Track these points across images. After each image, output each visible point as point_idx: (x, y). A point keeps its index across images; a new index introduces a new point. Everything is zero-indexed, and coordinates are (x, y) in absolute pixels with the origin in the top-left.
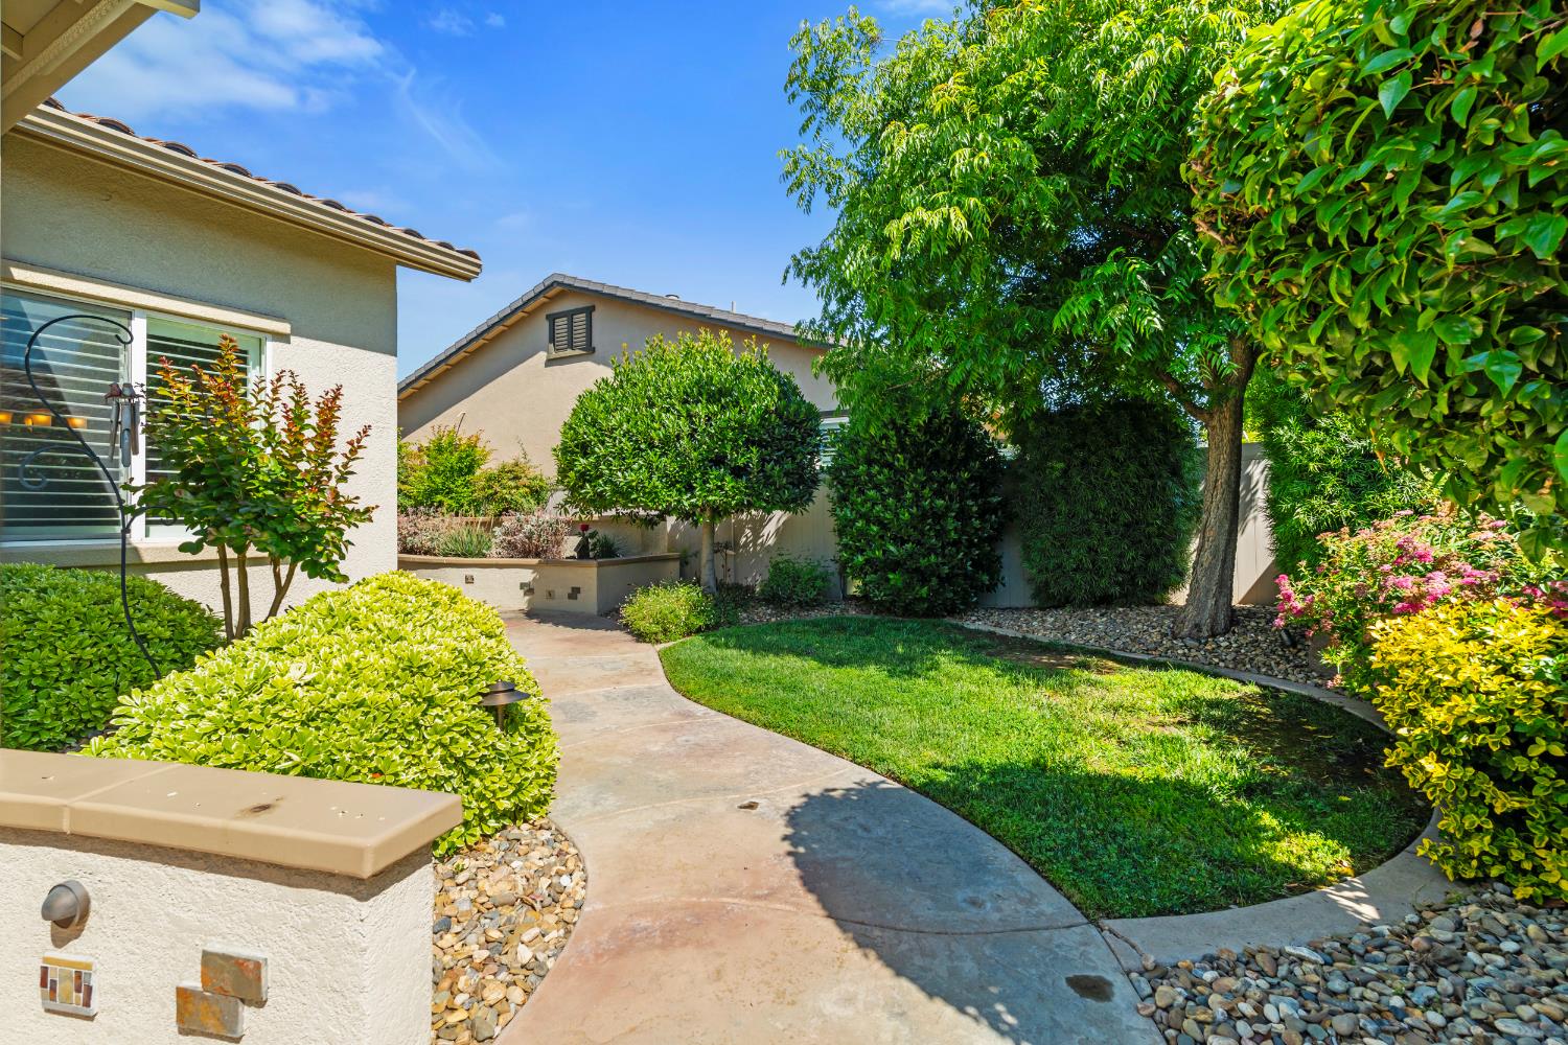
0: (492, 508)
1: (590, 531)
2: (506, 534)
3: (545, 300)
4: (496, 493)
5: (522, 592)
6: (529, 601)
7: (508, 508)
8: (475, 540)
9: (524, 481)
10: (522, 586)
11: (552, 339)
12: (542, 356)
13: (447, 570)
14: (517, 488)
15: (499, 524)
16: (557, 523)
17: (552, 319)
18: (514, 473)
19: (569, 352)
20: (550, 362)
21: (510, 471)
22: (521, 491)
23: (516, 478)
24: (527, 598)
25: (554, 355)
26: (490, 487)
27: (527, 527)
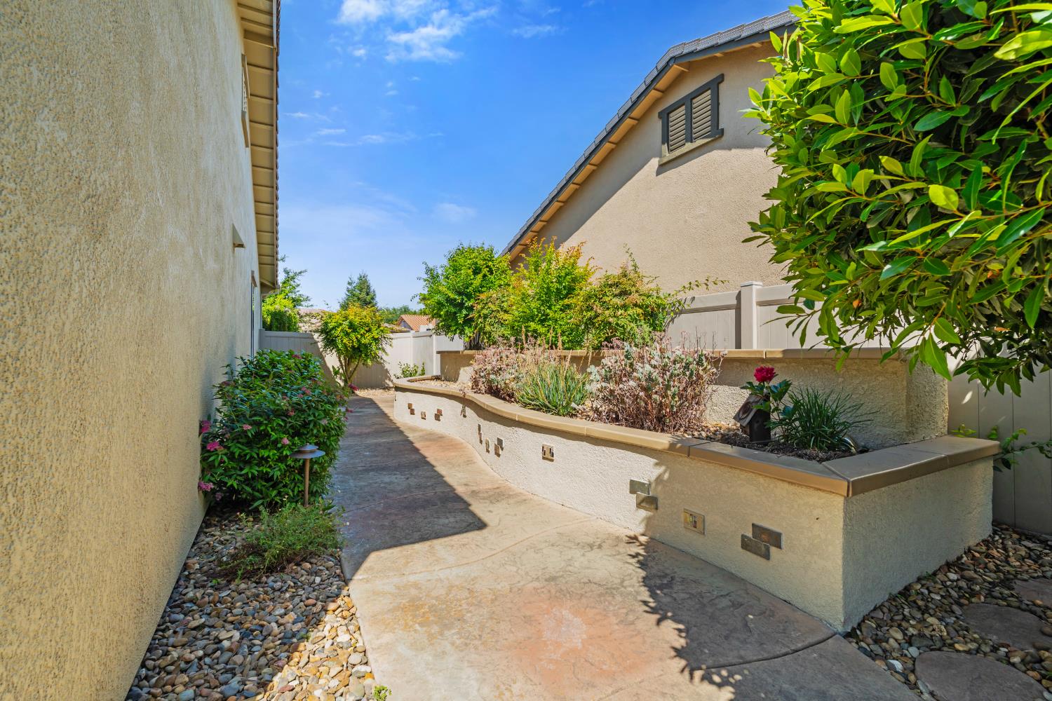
0: (591, 338)
1: (775, 382)
2: (607, 379)
3: (658, 94)
4: (597, 316)
5: (633, 499)
6: (648, 521)
7: (611, 335)
8: (562, 384)
9: (635, 297)
10: (634, 487)
11: (666, 139)
12: (654, 163)
13: (522, 431)
14: (625, 307)
15: (597, 361)
16: (699, 363)
17: (665, 116)
18: (621, 287)
19: (689, 146)
20: (663, 168)
21: (617, 285)
22: (630, 311)
23: (624, 293)
24: (643, 513)
25: (668, 156)
26: (590, 308)
27: (643, 370)
